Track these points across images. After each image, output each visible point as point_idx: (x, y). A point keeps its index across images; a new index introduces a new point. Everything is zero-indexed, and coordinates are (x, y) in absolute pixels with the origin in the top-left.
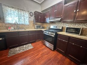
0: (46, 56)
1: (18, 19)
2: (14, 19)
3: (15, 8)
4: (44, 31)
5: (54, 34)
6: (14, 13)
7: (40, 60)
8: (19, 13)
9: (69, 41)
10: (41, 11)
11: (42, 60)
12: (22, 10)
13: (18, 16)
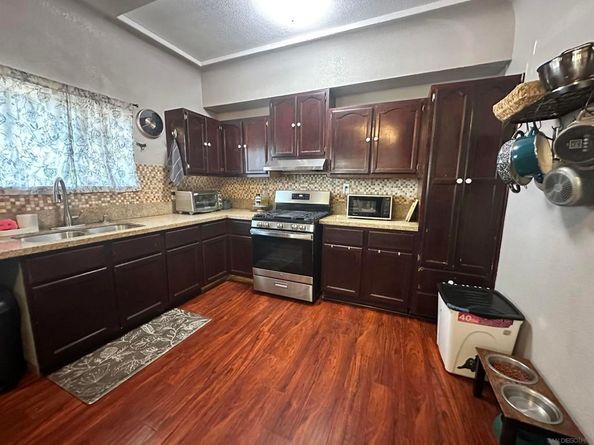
0: (295, 328)
1: (64, 158)
2: (34, 158)
3: (42, 82)
4: (254, 224)
5: (311, 228)
6: (32, 113)
7: (281, 349)
8: (73, 113)
9: (365, 244)
10: (206, 109)
11: (289, 345)
12: (93, 96)
13: (63, 136)
